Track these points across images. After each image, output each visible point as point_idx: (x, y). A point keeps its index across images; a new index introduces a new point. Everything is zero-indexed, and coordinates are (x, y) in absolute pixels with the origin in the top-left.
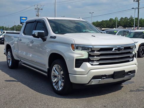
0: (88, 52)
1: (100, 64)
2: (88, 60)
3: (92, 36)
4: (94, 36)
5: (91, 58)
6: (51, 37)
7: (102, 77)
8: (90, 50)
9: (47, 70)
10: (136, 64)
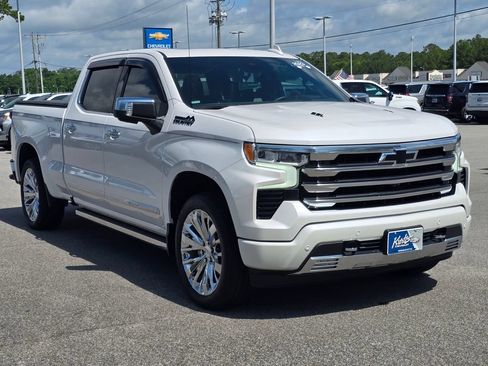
0: (297, 167)
1: (338, 207)
2: (297, 194)
3: (313, 113)
4: (318, 115)
5: (310, 188)
6: (178, 120)
7: (347, 249)
8: (305, 161)
9: (164, 231)
10: (462, 206)
